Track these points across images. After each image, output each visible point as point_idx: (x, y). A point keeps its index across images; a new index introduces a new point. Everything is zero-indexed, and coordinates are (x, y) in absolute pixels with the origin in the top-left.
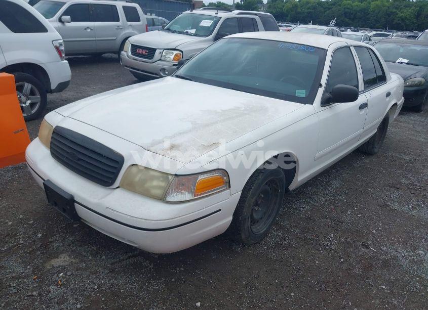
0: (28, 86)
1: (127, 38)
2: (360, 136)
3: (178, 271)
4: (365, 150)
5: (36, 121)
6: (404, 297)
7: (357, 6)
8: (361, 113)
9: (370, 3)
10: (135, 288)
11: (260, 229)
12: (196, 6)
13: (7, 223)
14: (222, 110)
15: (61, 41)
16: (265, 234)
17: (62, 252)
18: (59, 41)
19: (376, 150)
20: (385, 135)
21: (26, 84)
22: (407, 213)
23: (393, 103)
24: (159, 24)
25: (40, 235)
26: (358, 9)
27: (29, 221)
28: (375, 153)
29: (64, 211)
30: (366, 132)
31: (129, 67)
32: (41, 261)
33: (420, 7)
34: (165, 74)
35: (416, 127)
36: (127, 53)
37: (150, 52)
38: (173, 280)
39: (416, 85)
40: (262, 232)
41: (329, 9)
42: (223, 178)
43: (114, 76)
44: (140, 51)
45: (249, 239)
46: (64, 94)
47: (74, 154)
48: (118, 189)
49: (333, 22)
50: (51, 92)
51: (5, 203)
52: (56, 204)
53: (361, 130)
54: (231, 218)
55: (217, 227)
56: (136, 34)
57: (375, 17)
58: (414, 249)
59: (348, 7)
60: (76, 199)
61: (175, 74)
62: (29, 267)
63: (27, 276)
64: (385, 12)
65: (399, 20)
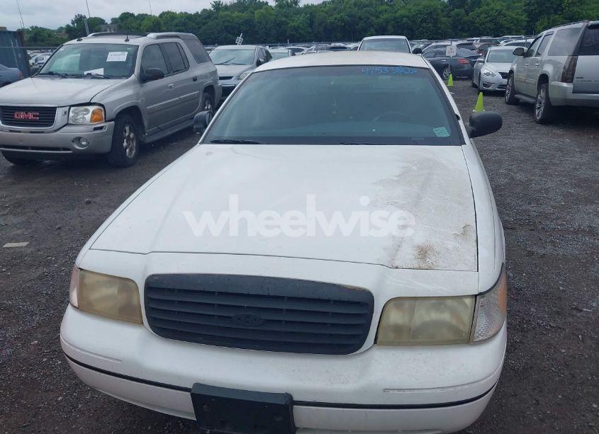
7: (237, 17)
9: (253, 13)
26: (241, 21)
33: (311, 14)
34: (82, 145)
37: (44, 115)
41: (204, 24)
44: (22, 115)
57: (264, 30)
59: (228, 19)
60: (296, 398)
64: (274, 22)
65: (292, 31)
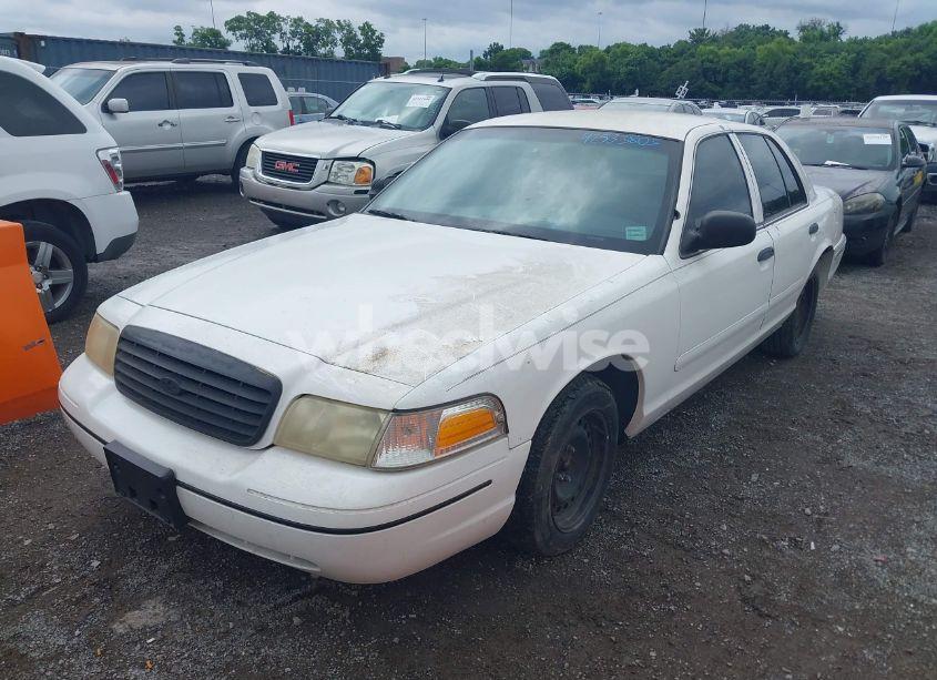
0: (46, 249)
1: (251, 140)
2: (763, 318)
3: (404, 622)
4: (774, 349)
5: (65, 323)
6: (887, 645)
7: (728, 54)
8: (762, 269)
9: (755, 49)
10: (315, 662)
11: (571, 521)
12: (392, 68)
13: (21, 541)
14: (479, 276)
15: (115, 151)
16: (583, 534)
17: (150, 596)
18: (111, 151)
19: (797, 347)
20: (813, 315)
21: (43, 245)
22: (875, 473)
23: (824, 246)
24: (316, 108)
25: (96, 563)
26: (731, 62)
27: (70, 534)
28: (797, 354)
29: (154, 505)
30: (775, 309)
31: (260, 201)
32: (103, 619)
33: (858, 54)
34: (340, 212)
35: (874, 295)
36: (253, 173)
37: (303, 167)
38: (396, 640)
39: (867, 211)
40: (576, 527)
41: (671, 63)
42: (492, 414)
43: (227, 222)
44: (282, 165)
45: (551, 544)
46: (122, 265)
47: (170, 382)
48: (271, 450)
49: (684, 88)
50: (96, 259)
51: (13, 499)
52: (133, 494)
53: (766, 306)
54: (512, 500)
55: (484, 521)
56: (270, 132)
57: (768, 77)
58: (898, 546)
59: (711, 57)
60: (180, 478)
61: (369, 208)
62: (77, 632)
63: (76, 651)
64: (788, 64)
65: (817, 81)
